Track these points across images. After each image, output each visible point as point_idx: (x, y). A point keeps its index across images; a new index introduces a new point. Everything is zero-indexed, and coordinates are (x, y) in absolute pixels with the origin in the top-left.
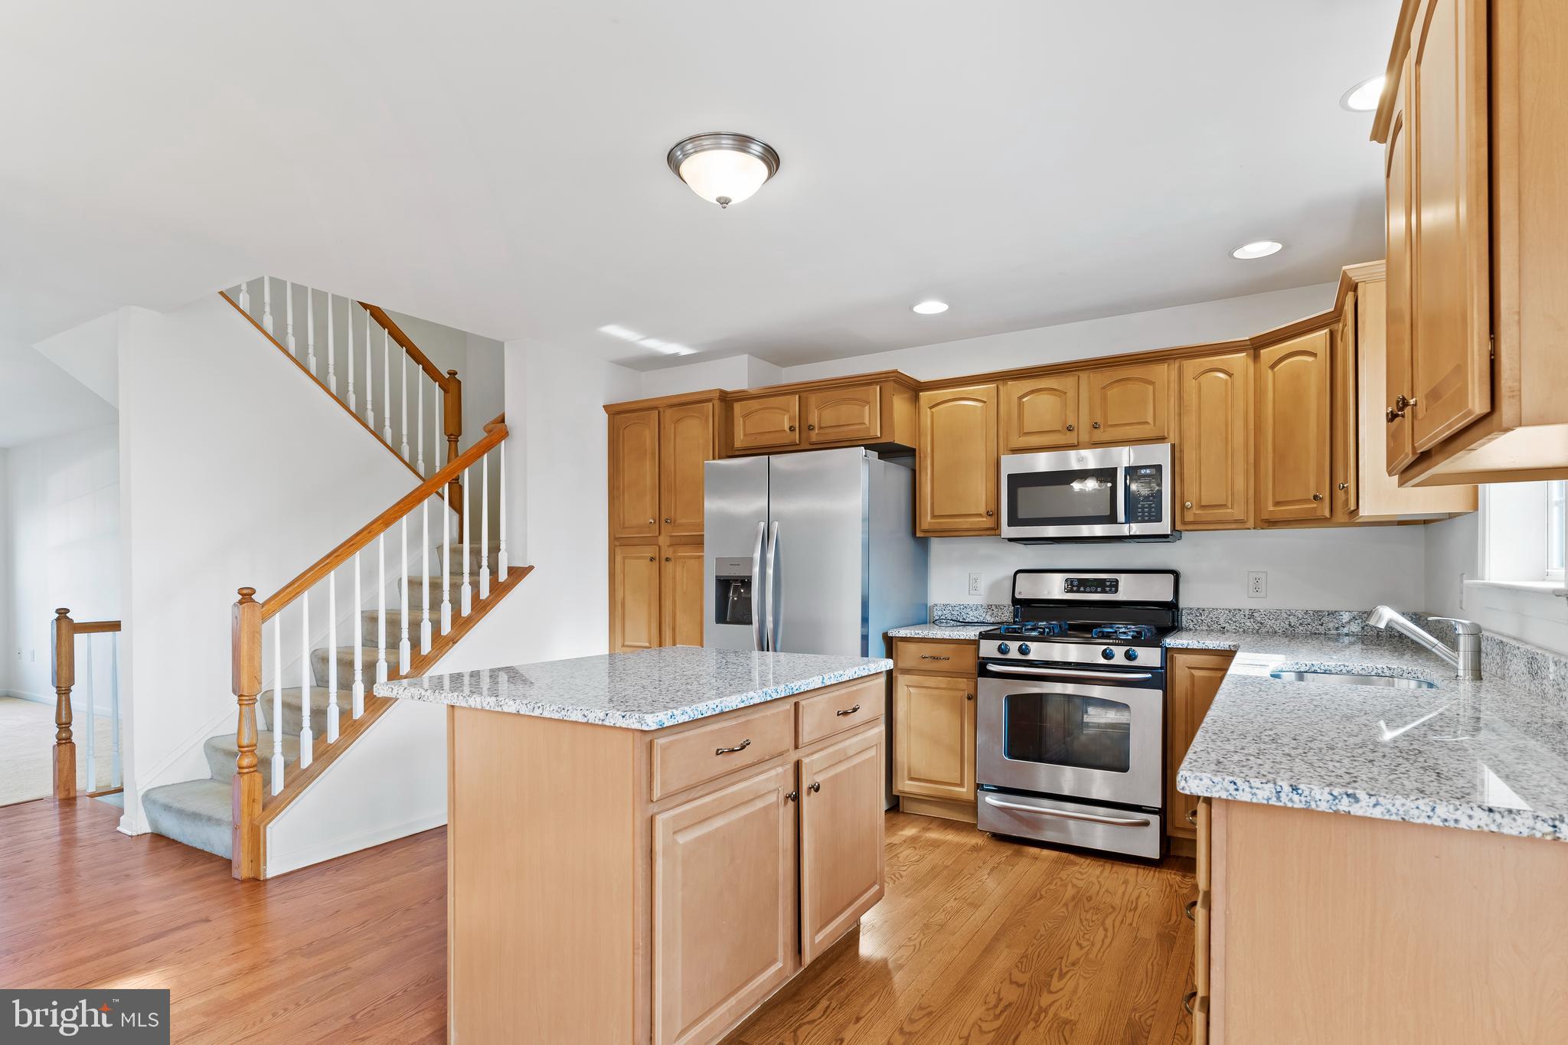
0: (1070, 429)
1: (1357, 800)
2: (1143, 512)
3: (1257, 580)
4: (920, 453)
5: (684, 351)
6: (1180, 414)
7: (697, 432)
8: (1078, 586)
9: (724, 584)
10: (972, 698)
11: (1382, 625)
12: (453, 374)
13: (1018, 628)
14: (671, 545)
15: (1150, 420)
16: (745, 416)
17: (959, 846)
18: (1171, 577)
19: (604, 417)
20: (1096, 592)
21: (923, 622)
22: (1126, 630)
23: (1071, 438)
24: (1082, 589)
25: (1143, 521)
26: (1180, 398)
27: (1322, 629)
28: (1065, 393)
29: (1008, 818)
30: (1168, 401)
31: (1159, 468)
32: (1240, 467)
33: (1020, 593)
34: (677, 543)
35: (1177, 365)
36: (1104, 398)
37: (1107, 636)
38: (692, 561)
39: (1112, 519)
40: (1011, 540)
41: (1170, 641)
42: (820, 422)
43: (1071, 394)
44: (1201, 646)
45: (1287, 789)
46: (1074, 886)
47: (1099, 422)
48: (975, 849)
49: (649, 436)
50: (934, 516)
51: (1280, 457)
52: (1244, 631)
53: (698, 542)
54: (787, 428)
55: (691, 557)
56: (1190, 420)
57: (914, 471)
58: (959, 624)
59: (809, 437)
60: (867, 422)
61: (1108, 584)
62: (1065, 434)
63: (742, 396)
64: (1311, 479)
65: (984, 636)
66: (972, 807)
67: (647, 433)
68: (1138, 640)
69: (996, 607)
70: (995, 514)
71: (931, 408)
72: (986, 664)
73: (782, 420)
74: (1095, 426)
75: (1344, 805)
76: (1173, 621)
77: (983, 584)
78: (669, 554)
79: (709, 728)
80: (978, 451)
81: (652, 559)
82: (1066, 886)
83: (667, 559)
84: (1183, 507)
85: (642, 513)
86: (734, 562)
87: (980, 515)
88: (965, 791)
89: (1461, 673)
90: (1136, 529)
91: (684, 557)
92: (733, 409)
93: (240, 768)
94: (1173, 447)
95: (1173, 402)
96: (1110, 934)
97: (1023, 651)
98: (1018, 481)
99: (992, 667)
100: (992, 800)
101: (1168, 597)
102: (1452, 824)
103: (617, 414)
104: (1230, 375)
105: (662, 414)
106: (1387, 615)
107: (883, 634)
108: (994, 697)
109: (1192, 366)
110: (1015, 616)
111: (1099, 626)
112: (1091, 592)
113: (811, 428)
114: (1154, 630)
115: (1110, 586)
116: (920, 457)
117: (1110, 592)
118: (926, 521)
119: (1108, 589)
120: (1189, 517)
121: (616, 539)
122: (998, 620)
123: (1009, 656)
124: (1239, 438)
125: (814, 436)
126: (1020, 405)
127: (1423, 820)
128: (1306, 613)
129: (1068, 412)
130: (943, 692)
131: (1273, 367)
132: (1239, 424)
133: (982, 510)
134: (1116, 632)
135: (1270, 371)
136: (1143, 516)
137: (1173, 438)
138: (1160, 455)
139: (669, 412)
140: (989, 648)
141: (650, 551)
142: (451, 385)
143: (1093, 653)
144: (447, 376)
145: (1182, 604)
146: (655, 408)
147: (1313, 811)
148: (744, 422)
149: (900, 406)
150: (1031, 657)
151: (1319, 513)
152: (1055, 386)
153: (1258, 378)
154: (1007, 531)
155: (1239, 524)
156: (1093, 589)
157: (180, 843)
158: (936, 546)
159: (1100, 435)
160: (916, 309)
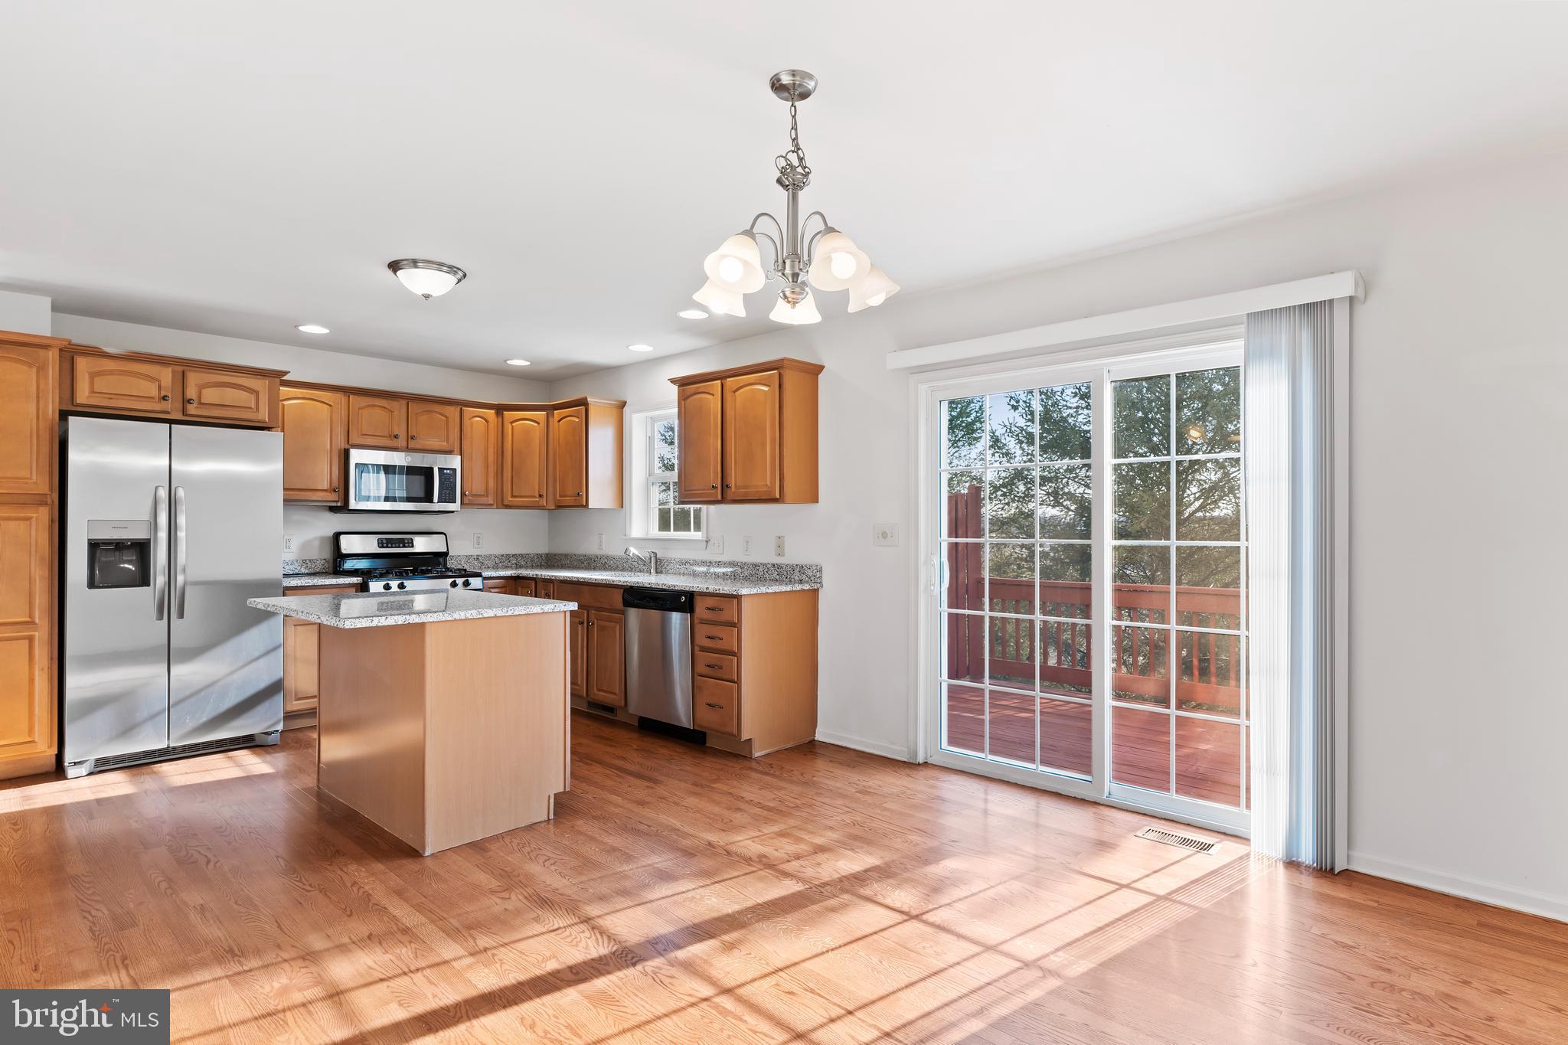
0: (394, 436)
3: (478, 538)
6: (461, 440)
8: (387, 544)
15: (446, 441)
18: (445, 537)
20: (399, 547)
23: (395, 442)
24: (390, 545)
25: (447, 502)
26: (461, 429)
27: (509, 564)
28: (391, 411)
30: (455, 430)
31: (455, 470)
32: (492, 474)
35: (459, 409)
36: (417, 421)
39: (429, 500)
42: (200, 398)
43: (397, 412)
47: (415, 436)
51: (514, 471)
54: (154, 395)
56: (467, 444)
60: (254, 407)
61: (407, 541)
64: (536, 485)
70: (340, 490)
73: (147, 389)
74: (413, 438)
77: (296, 542)
80: (325, 441)
84: (464, 494)
86: (119, 525)
90: (442, 506)
92: (77, 361)
95: (457, 430)
97: (401, 586)
101: (445, 550)
104: (484, 420)
109: (467, 411)
112: (396, 547)
113: (188, 401)
115: (408, 543)
117: (409, 547)
119: (407, 545)
124: (491, 458)
126: (360, 414)
128: (503, 556)
131: (511, 422)
132: (492, 450)
133: (325, 485)
135: (509, 424)
136: (447, 499)
137: (457, 452)
138: (455, 462)
145: (449, 554)
151: (540, 504)
152: (386, 406)
153: (502, 425)
154: (353, 504)
155: (489, 506)
156: (397, 545)
159: (412, 444)
160: (300, 328)
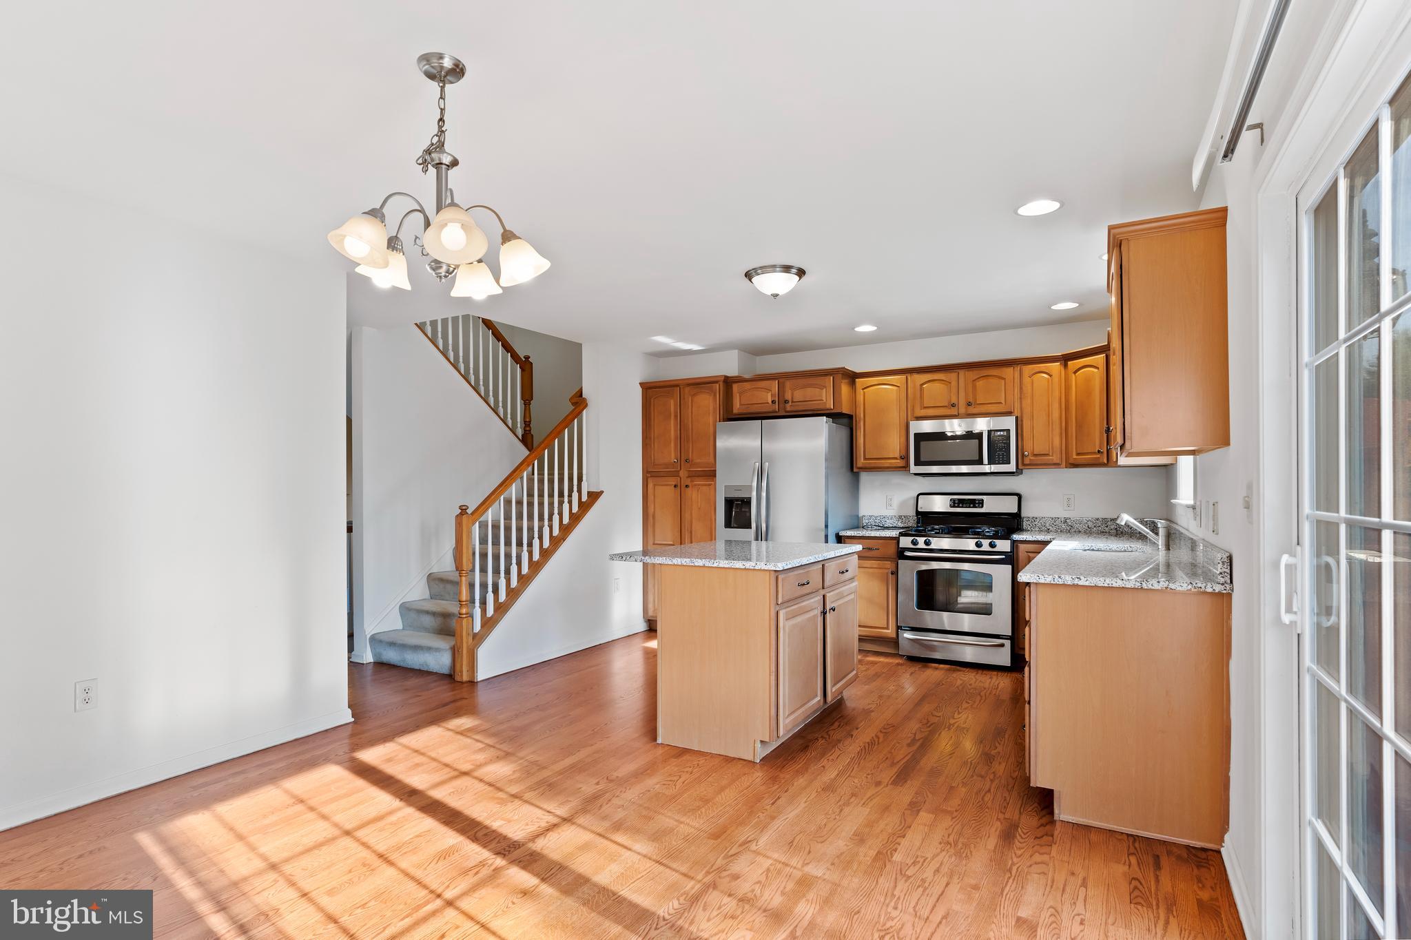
0: (953, 405)
1: (1080, 580)
2: (999, 458)
3: (1069, 499)
4: (856, 418)
5: (695, 347)
6: (1021, 398)
7: (708, 403)
8: (959, 504)
9: (730, 502)
10: (895, 573)
11: (1123, 523)
12: (527, 358)
13: (922, 530)
14: (689, 477)
15: (1003, 402)
16: (741, 394)
17: (888, 664)
18: (1016, 498)
19: (639, 390)
20: (970, 507)
21: (857, 527)
22: (988, 530)
23: (954, 411)
24: (961, 505)
25: (999, 464)
26: (1021, 388)
27: (1107, 529)
28: (950, 383)
29: (917, 646)
30: (1014, 391)
31: (1008, 431)
32: (1057, 431)
33: (921, 508)
34: (693, 475)
35: (1019, 369)
36: (974, 387)
37: (978, 533)
38: (704, 488)
39: (980, 462)
40: (916, 474)
41: (1016, 537)
42: (792, 398)
43: (954, 383)
44: (1034, 539)
45: (1057, 577)
46: (961, 680)
47: (971, 401)
48: (898, 664)
49: (672, 405)
50: (865, 459)
51: (1079, 426)
52: (1061, 531)
53: (712, 474)
54: (770, 401)
55: (706, 485)
56: (1027, 402)
57: (851, 430)
58: (880, 528)
59: (785, 408)
60: (824, 399)
61: (977, 502)
62: (950, 408)
63: (739, 380)
64: (1096, 440)
65: (901, 534)
66: (895, 642)
67: (672, 402)
68: (996, 536)
69: (905, 517)
70: (905, 458)
71: (863, 389)
72: (904, 551)
73: (766, 397)
74: (969, 404)
75: (1076, 582)
76: (1018, 525)
77: (896, 502)
78: (688, 482)
79: (796, 573)
80: (894, 417)
81: (675, 486)
82: (957, 680)
83: (687, 486)
84: (1023, 455)
85: (670, 455)
86: (738, 488)
87: (896, 458)
88: (890, 632)
89: (1160, 547)
90: (995, 468)
91: (699, 485)
92: (732, 387)
93: (460, 614)
94: (1017, 418)
95: (1017, 390)
96: (984, 698)
97: (927, 543)
98: (920, 437)
99: (908, 554)
100: (908, 635)
101: (1015, 510)
102: (1111, 585)
103: (649, 390)
104: (1051, 376)
105: (682, 391)
106: (1126, 518)
107: (836, 534)
108: (908, 573)
109: (1028, 369)
110: (918, 522)
111: (973, 528)
112: (966, 507)
113: (786, 402)
114: (1006, 531)
116: (856, 421)
117: (979, 507)
118: (861, 461)
119: (977, 505)
120: (1027, 461)
121: (648, 472)
122: (906, 525)
123: (918, 547)
124: (1056, 414)
125: (788, 406)
126: (921, 389)
127: (1102, 585)
128: (1098, 519)
129: (952, 395)
130: (876, 570)
131: (1075, 372)
132: (1056, 406)
133: (897, 455)
134: (983, 531)
135: (1073, 375)
136: (999, 461)
137: (1017, 412)
138: (1009, 423)
139: (687, 389)
140: (905, 542)
141: (672, 481)
142: (525, 365)
143: (970, 544)
144: (524, 359)
145: (1023, 515)
146: (677, 386)
147: (1066, 585)
148: (740, 397)
149: (845, 389)
150: (932, 546)
151: (1101, 461)
152: (944, 378)
153: (1067, 379)
154: (914, 469)
155: (1057, 465)
156: (968, 505)
157: (400, 666)
158: (865, 477)
159: (972, 410)
160: (857, 329)
